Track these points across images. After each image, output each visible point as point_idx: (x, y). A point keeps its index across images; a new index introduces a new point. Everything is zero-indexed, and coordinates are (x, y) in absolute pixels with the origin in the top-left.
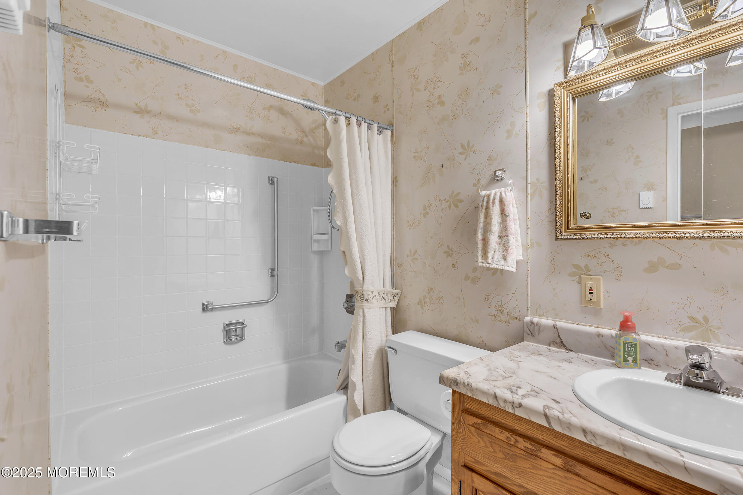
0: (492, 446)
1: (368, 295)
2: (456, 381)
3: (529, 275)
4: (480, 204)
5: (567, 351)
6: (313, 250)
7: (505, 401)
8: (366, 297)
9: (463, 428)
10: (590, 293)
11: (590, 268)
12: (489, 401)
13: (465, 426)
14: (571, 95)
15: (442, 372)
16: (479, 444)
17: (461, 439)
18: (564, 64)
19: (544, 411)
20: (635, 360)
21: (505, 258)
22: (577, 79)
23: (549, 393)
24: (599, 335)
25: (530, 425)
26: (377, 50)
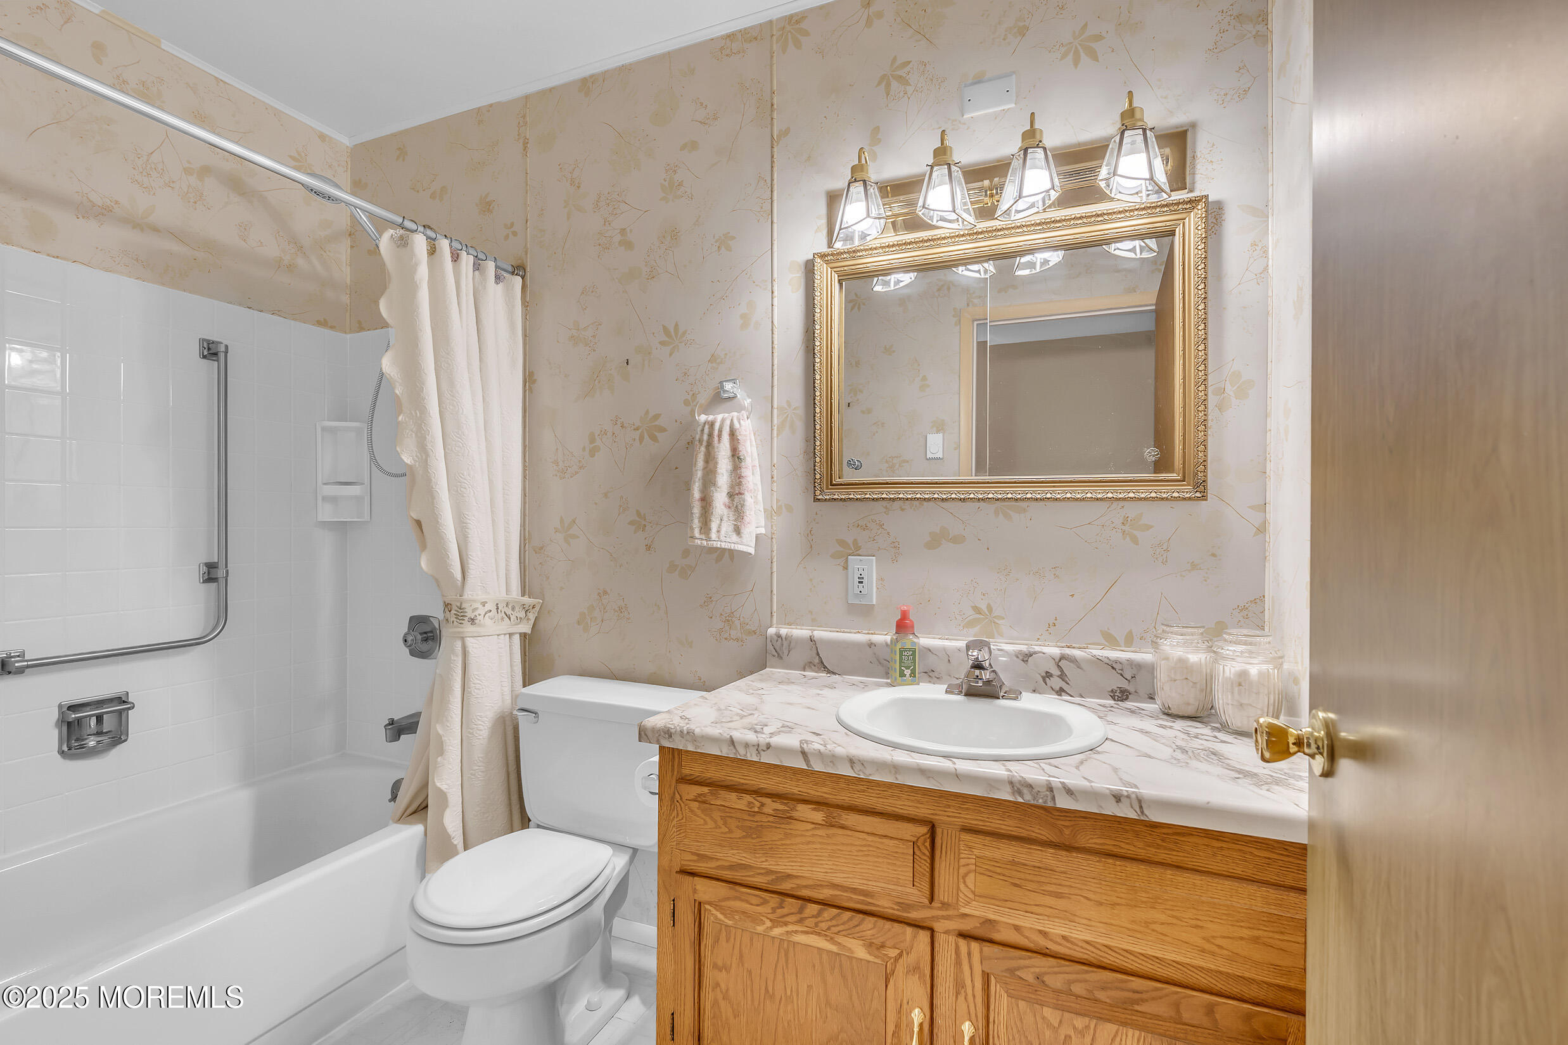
0: (725, 824)
1: (475, 610)
2: (668, 730)
3: (775, 560)
4: (697, 437)
5: (829, 675)
6: (320, 519)
7: (747, 745)
8: (470, 614)
9: (679, 809)
10: (859, 582)
11: (860, 545)
12: (721, 751)
13: (682, 804)
14: (836, 276)
15: (644, 722)
16: (706, 827)
17: (674, 829)
18: (828, 226)
19: (801, 746)
20: (913, 674)
21: (738, 531)
22: (845, 253)
23: (806, 727)
24: (871, 645)
25: (781, 776)
26: (491, 105)
